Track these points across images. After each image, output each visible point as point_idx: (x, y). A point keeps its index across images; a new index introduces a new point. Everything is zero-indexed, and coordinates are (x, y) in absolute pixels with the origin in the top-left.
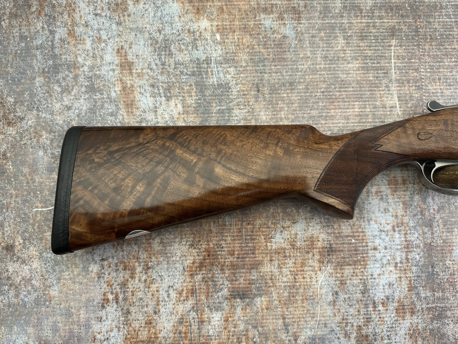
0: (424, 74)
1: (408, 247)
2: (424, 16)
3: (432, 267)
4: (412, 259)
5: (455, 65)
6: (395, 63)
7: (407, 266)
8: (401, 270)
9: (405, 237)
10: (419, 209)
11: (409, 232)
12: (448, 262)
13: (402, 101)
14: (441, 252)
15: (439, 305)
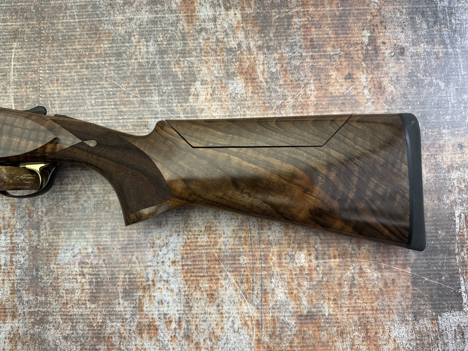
0: (43, 75)
1: (13, 249)
2: (48, 17)
3: (37, 270)
4: (16, 262)
5: (75, 66)
6: (15, 65)
7: (11, 269)
8: (4, 272)
9: (11, 240)
10: (27, 211)
11: (15, 234)
12: (52, 266)
13: (18, 103)
14: (47, 255)
15: (41, 309)
